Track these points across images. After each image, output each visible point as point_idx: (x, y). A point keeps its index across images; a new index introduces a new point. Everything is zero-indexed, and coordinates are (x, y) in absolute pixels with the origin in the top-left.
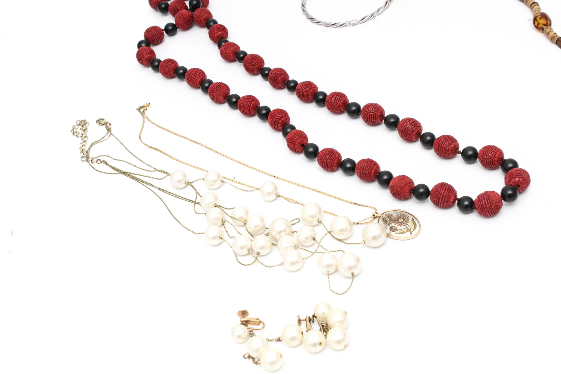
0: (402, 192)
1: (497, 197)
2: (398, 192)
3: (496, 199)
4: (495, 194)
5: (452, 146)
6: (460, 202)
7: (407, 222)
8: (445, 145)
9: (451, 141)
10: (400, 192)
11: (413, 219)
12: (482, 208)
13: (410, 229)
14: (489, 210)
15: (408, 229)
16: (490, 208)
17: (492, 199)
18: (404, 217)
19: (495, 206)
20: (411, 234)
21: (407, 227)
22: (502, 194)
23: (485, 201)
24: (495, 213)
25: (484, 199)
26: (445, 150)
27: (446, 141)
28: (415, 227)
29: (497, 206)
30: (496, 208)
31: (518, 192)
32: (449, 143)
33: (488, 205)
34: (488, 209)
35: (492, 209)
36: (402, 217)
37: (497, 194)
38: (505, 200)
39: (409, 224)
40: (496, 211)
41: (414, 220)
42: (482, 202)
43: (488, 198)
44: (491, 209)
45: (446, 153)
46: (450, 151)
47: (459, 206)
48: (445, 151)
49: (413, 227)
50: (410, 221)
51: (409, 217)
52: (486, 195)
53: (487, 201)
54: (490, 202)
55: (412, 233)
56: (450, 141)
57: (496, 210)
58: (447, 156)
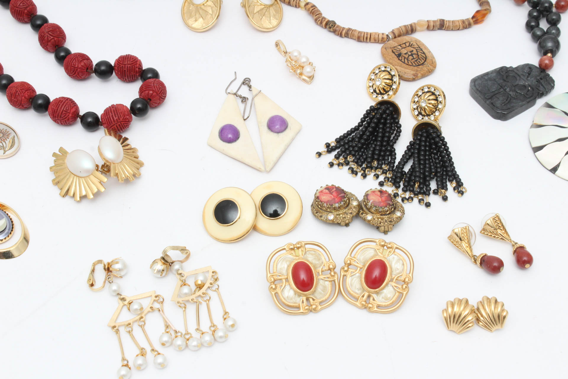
0: (20, 94)
1: (125, 110)
2: (16, 93)
3: (125, 112)
4: (124, 107)
5: (82, 64)
6: (83, 119)
7: (6, 138)
8: (74, 63)
9: (82, 58)
10: (18, 94)
11: (14, 136)
12: (109, 122)
13: (5, 147)
14: (116, 124)
15: (3, 146)
16: (117, 121)
17: (120, 112)
18: (6, 133)
19: (123, 119)
20: (4, 154)
21: (3, 145)
22: (131, 107)
23: (112, 114)
24: (124, 127)
25: (111, 112)
26: (73, 68)
27: (75, 58)
28: (12, 147)
29: (126, 119)
30: (125, 121)
31: (149, 106)
32: (78, 60)
33: (115, 117)
34: (116, 122)
35: (121, 122)
36: (3, 132)
37: (126, 107)
38: (135, 114)
39: (7, 142)
40: (125, 125)
41: (15, 139)
42: (109, 115)
43: (115, 110)
44: (119, 122)
45: (74, 72)
46: (79, 70)
47: (82, 123)
48: (73, 70)
49: (10, 145)
50: (10, 138)
51: (11, 133)
52: (113, 108)
53: (114, 114)
54: (117, 114)
55: (6, 152)
56: (80, 58)
57: (124, 123)
58: (76, 76)
